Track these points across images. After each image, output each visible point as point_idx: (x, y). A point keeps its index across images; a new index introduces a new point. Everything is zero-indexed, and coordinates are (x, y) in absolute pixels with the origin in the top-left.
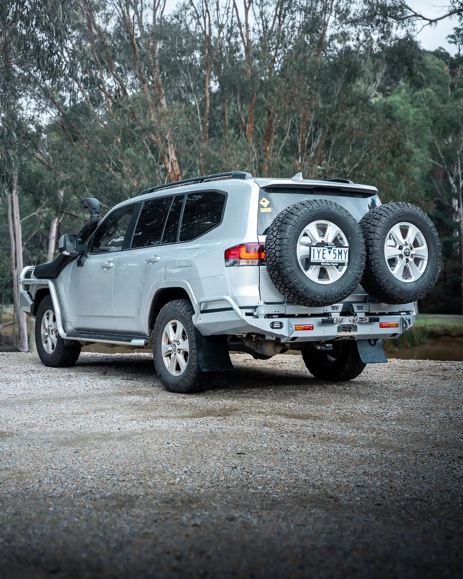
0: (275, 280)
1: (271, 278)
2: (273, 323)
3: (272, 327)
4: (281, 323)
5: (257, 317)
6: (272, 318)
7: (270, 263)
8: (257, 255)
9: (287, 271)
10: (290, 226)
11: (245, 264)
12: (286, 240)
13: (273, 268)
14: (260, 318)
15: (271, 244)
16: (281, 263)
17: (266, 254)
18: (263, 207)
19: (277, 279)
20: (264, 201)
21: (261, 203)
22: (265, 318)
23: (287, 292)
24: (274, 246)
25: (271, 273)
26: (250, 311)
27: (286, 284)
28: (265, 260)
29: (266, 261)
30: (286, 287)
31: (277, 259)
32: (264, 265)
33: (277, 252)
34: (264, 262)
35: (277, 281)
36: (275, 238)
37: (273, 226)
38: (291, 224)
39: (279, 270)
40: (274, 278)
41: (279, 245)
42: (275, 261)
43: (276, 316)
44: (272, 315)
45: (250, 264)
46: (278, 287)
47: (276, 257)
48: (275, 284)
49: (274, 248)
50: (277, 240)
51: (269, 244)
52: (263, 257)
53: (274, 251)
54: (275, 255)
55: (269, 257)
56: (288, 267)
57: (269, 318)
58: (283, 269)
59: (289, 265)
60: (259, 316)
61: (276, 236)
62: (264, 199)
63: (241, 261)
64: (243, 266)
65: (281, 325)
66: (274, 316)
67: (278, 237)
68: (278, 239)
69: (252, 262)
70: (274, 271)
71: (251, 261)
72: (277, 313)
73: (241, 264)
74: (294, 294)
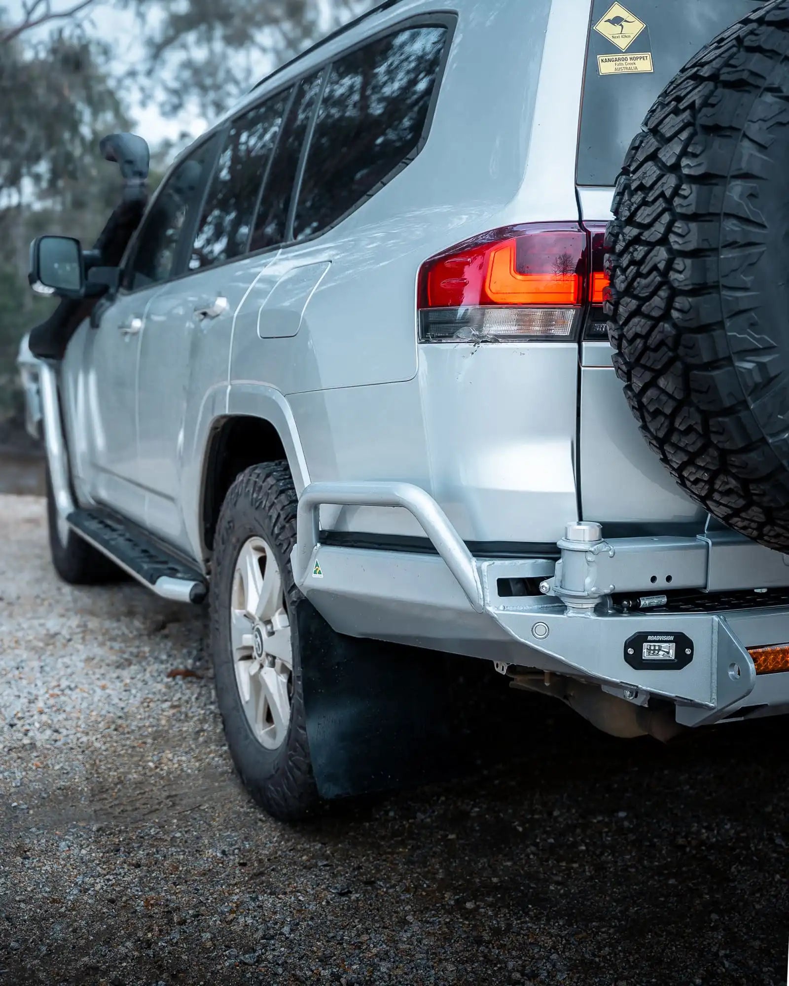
0: (658, 426)
1: (640, 409)
2: (637, 641)
3: (636, 661)
4: (682, 642)
5: (557, 604)
6: (636, 610)
7: (638, 325)
8: (570, 284)
9: (737, 374)
10: (769, 98)
11: (513, 329)
12: (736, 190)
13: (648, 359)
14: (570, 613)
15: (642, 218)
16: (704, 329)
17: (612, 278)
18: (609, 48)
19: (672, 417)
20: (617, 21)
21: (604, 28)
22: (599, 610)
23: (728, 493)
24: (659, 229)
25: (638, 384)
26: (523, 568)
27: (724, 454)
28: (608, 308)
29: (614, 318)
30: (723, 468)
31: (680, 302)
32: (603, 337)
33: (679, 264)
34: (605, 319)
35: (671, 430)
36: (671, 181)
37: (659, 115)
38: (774, 90)
39: (688, 368)
40: (657, 413)
41: (694, 217)
42: (666, 316)
43: (654, 601)
44: (635, 596)
45: (537, 329)
46: (677, 460)
47: (675, 293)
48: (661, 443)
49: (663, 241)
50: (686, 189)
51: (630, 221)
52: (598, 297)
53: (661, 255)
54: (665, 282)
55: (628, 291)
56: (744, 353)
57: (619, 612)
58: (712, 365)
59: (751, 338)
60: (568, 602)
61: (675, 168)
62: (617, 10)
63: (494, 313)
64: (496, 339)
65: (679, 652)
66: (644, 602)
67: (689, 167)
68: (692, 179)
69: (548, 322)
70: (658, 374)
71: (539, 313)
72: (661, 584)
73: (492, 329)
74: (767, 511)
